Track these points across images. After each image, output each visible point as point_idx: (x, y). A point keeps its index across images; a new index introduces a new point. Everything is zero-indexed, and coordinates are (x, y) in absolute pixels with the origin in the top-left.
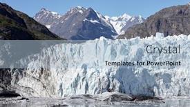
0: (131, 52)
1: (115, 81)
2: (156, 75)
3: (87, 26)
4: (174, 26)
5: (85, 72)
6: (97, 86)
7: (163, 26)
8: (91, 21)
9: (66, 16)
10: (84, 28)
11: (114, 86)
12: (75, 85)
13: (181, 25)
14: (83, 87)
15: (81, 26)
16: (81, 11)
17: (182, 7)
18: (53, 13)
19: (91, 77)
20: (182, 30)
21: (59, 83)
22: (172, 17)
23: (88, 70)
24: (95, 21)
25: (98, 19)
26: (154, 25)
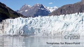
0: (28, 22)
1: (22, 30)
2: (36, 29)
3: (40, 11)
4: (67, 12)
5: (13, 28)
6: (16, 32)
7: (63, 11)
8: (42, 9)
9: (33, 7)
10: (39, 11)
11: (22, 32)
12: (10, 32)
13: (69, 11)
14: (12, 32)
15: (38, 11)
16: (38, 5)
17: (70, 5)
18: (29, 6)
19: (15, 29)
20: (69, 13)
21: (5, 31)
22: (66, 8)
23: (14, 27)
24: (43, 9)
25: (44, 8)
26: (60, 11)
